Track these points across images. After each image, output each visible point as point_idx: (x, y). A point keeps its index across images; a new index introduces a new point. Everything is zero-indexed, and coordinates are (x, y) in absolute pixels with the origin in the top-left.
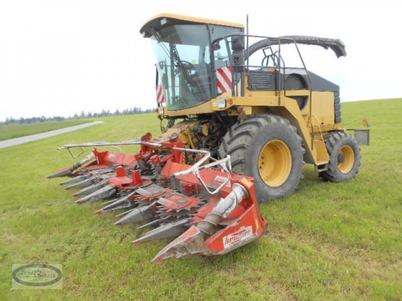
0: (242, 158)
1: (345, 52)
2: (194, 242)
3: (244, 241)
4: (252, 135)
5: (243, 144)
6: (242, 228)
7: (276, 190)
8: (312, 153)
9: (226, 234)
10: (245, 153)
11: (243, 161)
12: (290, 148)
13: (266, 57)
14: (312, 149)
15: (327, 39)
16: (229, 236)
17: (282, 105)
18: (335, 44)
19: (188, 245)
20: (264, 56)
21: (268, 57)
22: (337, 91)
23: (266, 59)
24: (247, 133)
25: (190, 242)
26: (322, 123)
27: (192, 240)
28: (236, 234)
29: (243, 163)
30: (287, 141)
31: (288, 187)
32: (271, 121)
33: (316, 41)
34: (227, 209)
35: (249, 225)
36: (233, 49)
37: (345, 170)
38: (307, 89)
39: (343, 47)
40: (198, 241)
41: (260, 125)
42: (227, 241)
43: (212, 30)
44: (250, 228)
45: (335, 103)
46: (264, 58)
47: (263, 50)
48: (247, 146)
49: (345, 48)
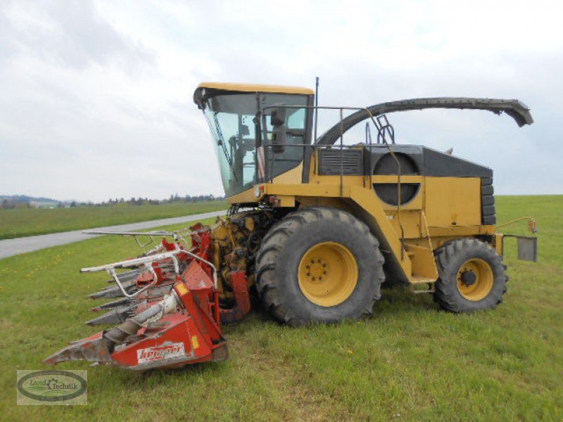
0: (271, 262)
1: (530, 117)
2: (93, 347)
3: (170, 360)
4: (289, 234)
5: (275, 245)
6: (167, 343)
7: (326, 310)
8: (402, 265)
9: (142, 346)
10: (276, 257)
11: (273, 267)
12: (355, 255)
14: (402, 258)
15: (491, 100)
16: (147, 350)
17: (345, 195)
18: (510, 107)
19: (86, 351)
21: (384, 128)
22: (488, 178)
24: (282, 231)
25: (88, 347)
26: (454, 224)
27: (91, 345)
28: (158, 349)
29: (272, 269)
30: (349, 245)
31: (349, 308)
32: (321, 216)
33: (471, 104)
34: (150, 317)
35: (181, 341)
36: (272, 123)
37: (476, 295)
38: (419, 174)
39: (526, 111)
40: (98, 348)
41: (302, 221)
42: (143, 356)
43: (264, 100)
44: (181, 344)
45: (482, 195)
48: (279, 247)
49: (531, 112)
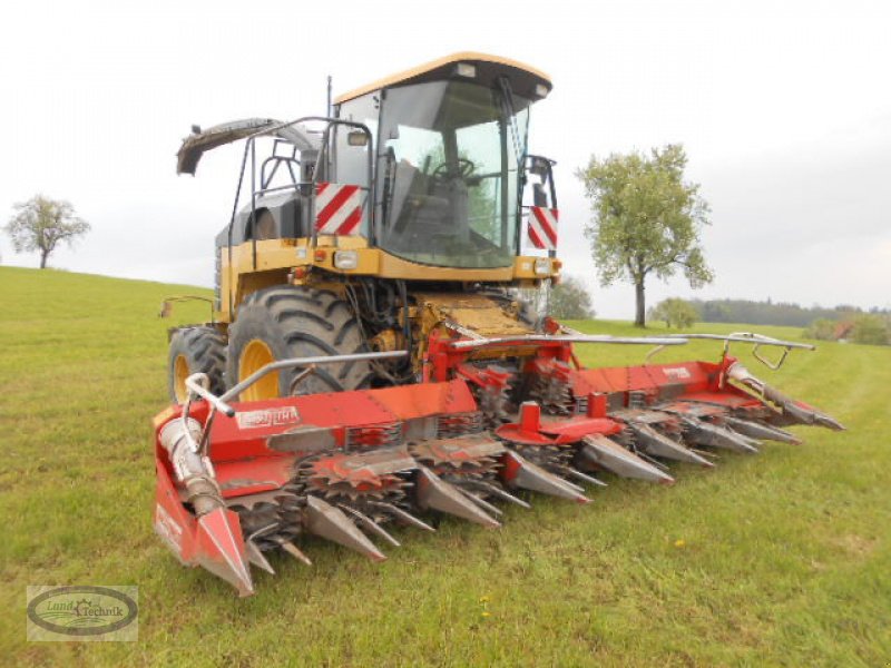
13: (274, 157)
20: (271, 155)
21: (280, 159)
23: (274, 162)
46: (270, 159)
47: (277, 141)
